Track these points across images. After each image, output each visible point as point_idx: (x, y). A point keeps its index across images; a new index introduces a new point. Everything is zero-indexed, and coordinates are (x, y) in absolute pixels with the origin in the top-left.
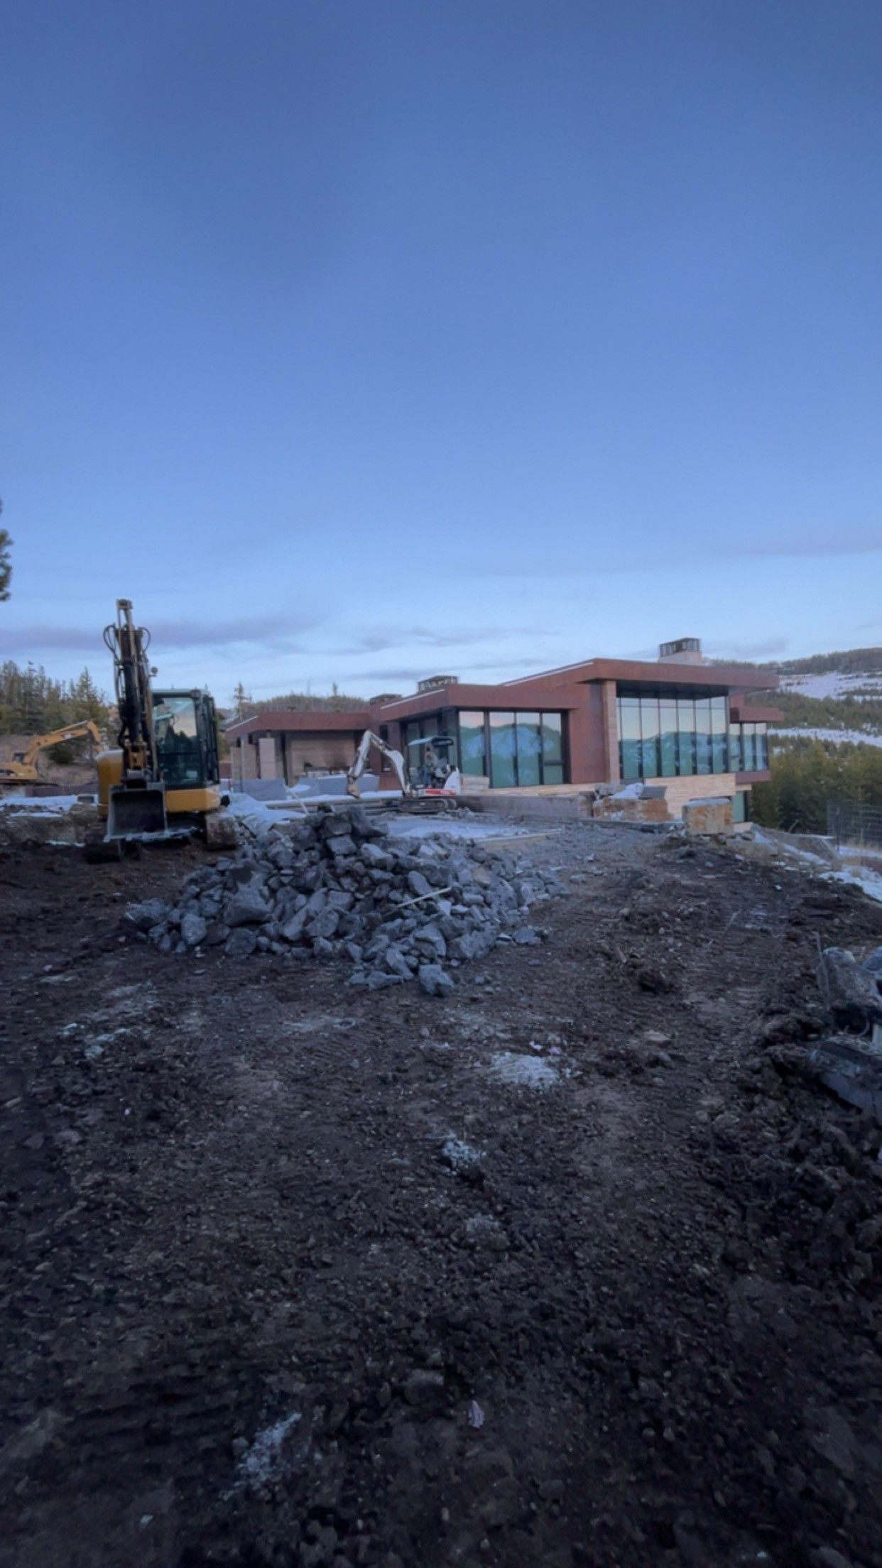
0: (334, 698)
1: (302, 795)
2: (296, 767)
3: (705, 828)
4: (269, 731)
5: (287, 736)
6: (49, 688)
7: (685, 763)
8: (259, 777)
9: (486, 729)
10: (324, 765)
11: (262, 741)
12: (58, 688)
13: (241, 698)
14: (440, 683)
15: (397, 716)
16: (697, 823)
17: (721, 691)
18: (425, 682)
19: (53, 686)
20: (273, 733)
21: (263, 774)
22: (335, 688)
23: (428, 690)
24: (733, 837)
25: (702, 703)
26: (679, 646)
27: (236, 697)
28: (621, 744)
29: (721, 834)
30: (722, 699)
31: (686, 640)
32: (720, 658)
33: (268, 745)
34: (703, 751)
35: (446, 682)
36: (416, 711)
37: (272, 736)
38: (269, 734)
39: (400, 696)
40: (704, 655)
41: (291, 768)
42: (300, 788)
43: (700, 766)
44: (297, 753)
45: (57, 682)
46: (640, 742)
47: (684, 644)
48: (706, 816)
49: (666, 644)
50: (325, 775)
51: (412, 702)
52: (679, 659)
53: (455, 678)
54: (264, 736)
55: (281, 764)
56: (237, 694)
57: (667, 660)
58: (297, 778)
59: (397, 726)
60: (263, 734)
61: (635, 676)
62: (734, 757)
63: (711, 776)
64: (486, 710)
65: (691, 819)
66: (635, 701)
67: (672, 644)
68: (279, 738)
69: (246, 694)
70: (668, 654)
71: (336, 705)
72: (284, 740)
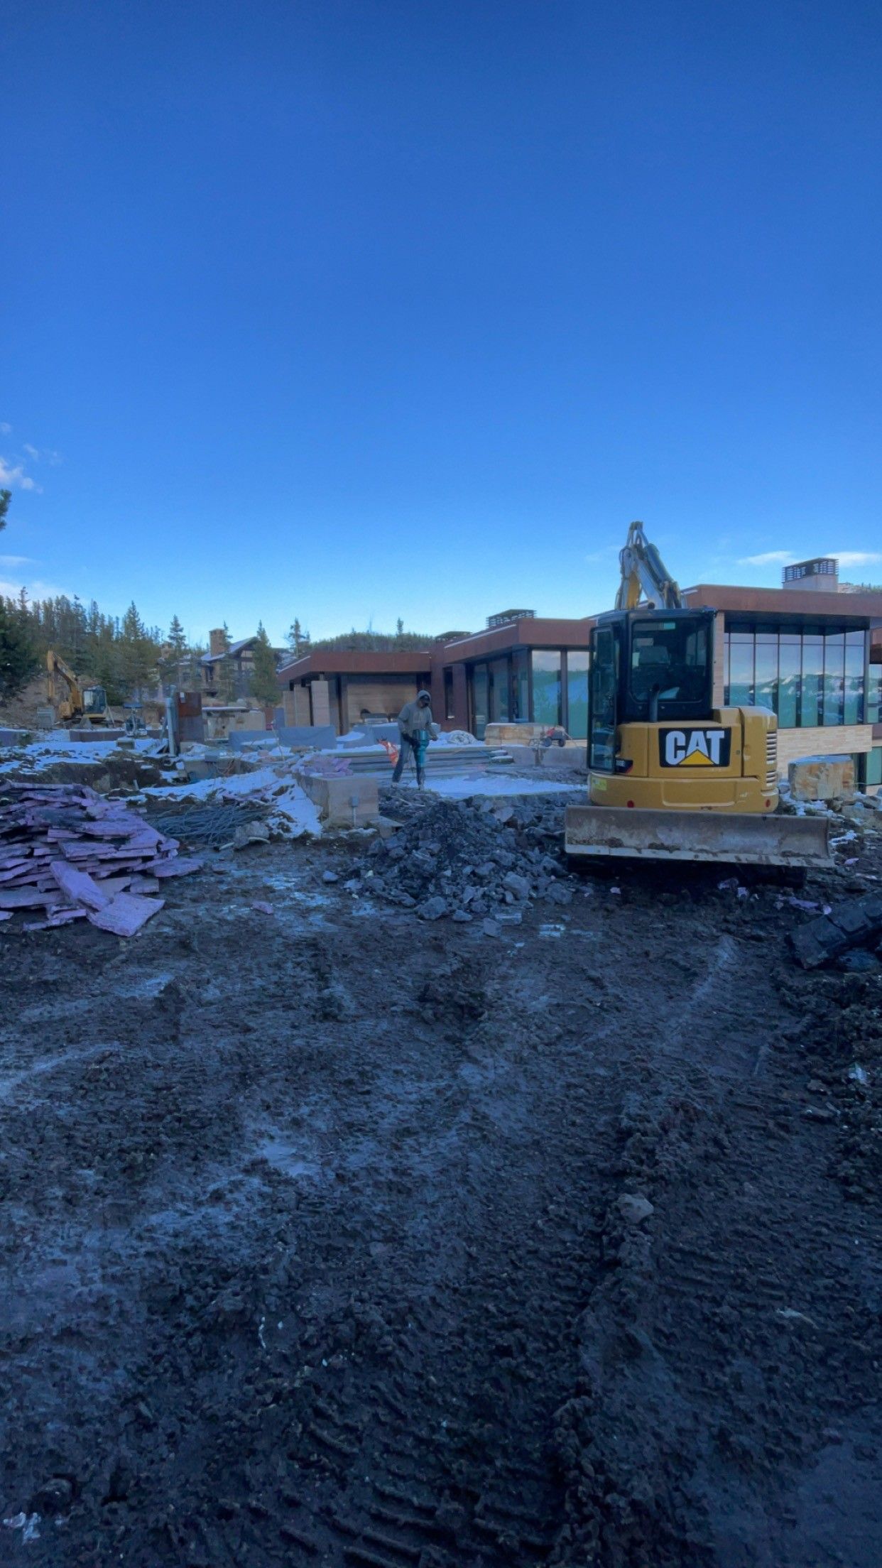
0: (400, 636)
1: (355, 744)
2: (353, 713)
3: (816, 792)
4: (323, 673)
5: (343, 678)
6: (102, 625)
7: (809, 711)
8: (312, 724)
9: (563, 674)
10: (383, 711)
11: (314, 684)
12: (111, 626)
13: (297, 636)
14: (514, 618)
15: (462, 657)
16: (805, 785)
17: (861, 624)
18: (495, 617)
19: (106, 623)
20: (328, 677)
21: (316, 721)
22: (400, 625)
23: (499, 626)
24: (852, 804)
25: (836, 638)
26: (808, 569)
27: (291, 634)
28: (727, 690)
29: (837, 799)
30: (863, 632)
31: (819, 561)
32: (866, 584)
33: (321, 688)
34: (833, 696)
35: (520, 616)
36: (482, 651)
37: (326, 679)
38: (321, 676)
39: (468, 633)
40: (841, 580)
41: (347, 714)
42: (353, 736)
43: (827, 714)
44: (354, 697)
45: (110, 618)
46: (753, 687)
47: (816, 565)
48: (818, 777)
49: (793, 567)
50: (384, 722)
51: (482, 639)
52: (807, 585)
53: (531, 612)
54: (317, 678)
55: (336, 709)
56: (293, 631)
57: (795, 587)
58: (353, 725)
59: (462, 667)
60: (315, 676)
61: (748, 606)
62: (873, 705)
63: (841, 728)
64: (564, 649)
65: (798, 779)
66: (748, 637)
67: (799, 566)
68: (334, 682)
69: (303, 632)
70: (795, 579)
71: (401, 645)
72: (339, 684)
